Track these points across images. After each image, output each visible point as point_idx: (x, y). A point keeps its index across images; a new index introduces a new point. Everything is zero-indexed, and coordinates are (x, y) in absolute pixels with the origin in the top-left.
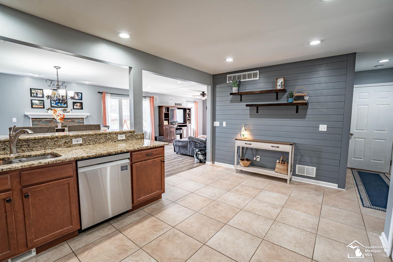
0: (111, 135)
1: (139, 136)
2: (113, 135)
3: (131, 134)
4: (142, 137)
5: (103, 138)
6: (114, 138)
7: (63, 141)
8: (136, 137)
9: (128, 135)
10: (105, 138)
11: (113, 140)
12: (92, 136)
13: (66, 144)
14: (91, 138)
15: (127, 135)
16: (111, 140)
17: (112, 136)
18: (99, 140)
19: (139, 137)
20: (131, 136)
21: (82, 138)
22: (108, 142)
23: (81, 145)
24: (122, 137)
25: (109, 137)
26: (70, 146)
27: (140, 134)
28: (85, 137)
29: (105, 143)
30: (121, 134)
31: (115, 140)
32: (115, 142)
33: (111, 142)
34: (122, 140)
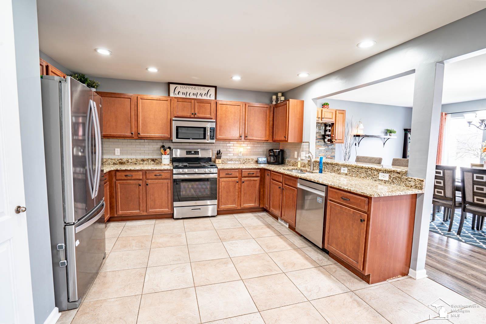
0: (372, 171)
1: (411, 182)
2: (374, 171)
3: (398, 176)
4: (418, 186)
5: (364, 172)
6: (374, 176)
7: (337, 168)
8: (407, 182)
9: (394, 176)
10: (366, 173)
11: (373, 178)
12: (355, 168)
13: (338, 171)
14: (354, 170)
15: (392, 176)
16: (371, 177)
17: (373, 173)
18: (360, 174)
19: (412, 184)
20: (398, 178)
21: (347, 168)
22: (368, 178)
23: (346, 174)
24: (384, 177)
25: (370, 173)
26: (339, 174)
27: (415, 179)
28: (349, 168)
29: (365, 179)
30: (383, 173)
31: (376, 179)
32: (375, 180)
33: (371, 180)
34: (385, 181)
